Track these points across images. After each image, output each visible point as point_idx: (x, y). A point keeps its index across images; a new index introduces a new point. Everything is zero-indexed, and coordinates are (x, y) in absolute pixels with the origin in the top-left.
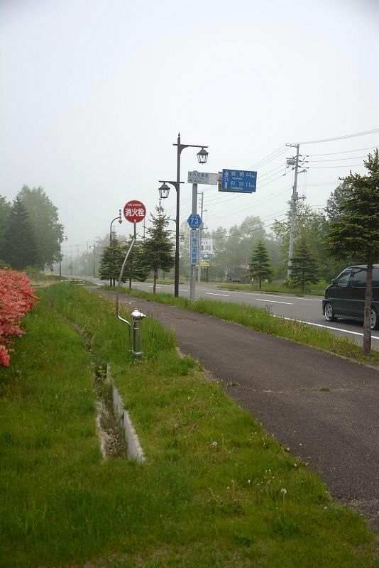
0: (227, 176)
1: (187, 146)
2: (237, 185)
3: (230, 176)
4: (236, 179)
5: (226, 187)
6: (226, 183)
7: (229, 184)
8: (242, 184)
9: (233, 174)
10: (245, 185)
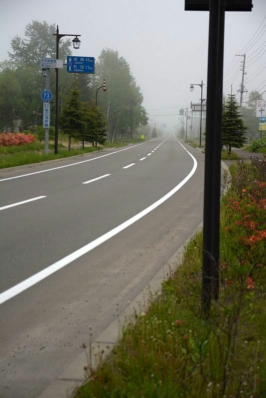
0: (70, 61)
1: (64, 35)
2: (79, 67)
3: (73, 62)
4: (78, 63)
5: (70, 70)
6: (70, 67)
7: (72, 67)
8: (82, 67)
9: (75, 59)
10: (85, 67)
